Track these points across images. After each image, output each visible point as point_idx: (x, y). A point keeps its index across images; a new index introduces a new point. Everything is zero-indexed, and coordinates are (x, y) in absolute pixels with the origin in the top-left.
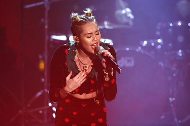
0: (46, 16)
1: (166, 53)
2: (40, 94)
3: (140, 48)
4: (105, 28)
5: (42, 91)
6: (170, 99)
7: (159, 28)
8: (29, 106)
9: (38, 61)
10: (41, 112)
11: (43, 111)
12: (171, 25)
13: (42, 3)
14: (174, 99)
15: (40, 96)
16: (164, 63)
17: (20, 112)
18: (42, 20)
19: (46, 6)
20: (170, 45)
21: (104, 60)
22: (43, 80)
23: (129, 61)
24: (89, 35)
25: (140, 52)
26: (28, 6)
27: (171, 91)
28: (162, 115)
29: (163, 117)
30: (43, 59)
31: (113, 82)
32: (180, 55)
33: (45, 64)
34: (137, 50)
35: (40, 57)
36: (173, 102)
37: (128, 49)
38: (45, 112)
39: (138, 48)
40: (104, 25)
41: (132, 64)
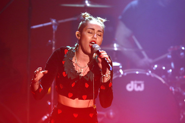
1: (177, 77)
13: (50, 23)
15: (46, 120)
18: (50, 41)
19: (54, 27)
20: (182, 69)
22: (49, 103)
23: (139, 85)
26: (34, 27)
37: (137, 73)
40: (113, 47)
41: (141, 88)
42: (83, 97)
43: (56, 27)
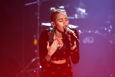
1: (114, 35)
2: (34, 60)
4: (75, 19)
5: (36, 58)
8: (27, 67)
9: (33, 39)
10: (35, 71)
13: (36, 2)
15: (34, 61)
17: (22, 71)
18: (36, 13)
19: (38, 4)
21: (70, 36)
22: (36, 51)
23: (91, 39)
24: (61, 20)
25: (97, 34)
26: (27, 4)
29: (112, 75)
30: (37, 38)
31: (76, 51)
33: (37, 41)
35: (35, 37)
37: (90, 32)
38: (38, 72)
39: (96, 31)
41: (92, 42)
42: (63, 59)
43: (40, 4)
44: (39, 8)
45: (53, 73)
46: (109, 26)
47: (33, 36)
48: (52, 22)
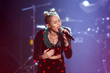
0: (34, 14)
1: (100, 35)
3: (86, 32)
4: (67, 22)
5: (32, 56)
6: (103, 60)
7: (96, 21)
8: (24, 64)
9: (29, 40)
10: (31, 68)
11: (32, 67)
12: (103, 19)
13: (31, 8)
14: (105, 61)
15: (31, 59)
16: (99, 41)
17: (20, 68)
18: (32, 17)
19: (34, 9)
20: (103, 30)
22: (32, 50)
23: (80, 39)
24: (55, 22)
25: (86, 35)
26: (24, 10)
27: (103, 56)
28: (98, 70)
29: (99, 70)
32: (109, 36)
34: (85, 33)
35: (31, 37)
36: (104, 62)
37: (79, 33)
38: (34, 68)
39: (85, 32)
40: (66, 19)
41: (81, 41)
42: (57, 54)
43: (35, 9)
44: (34, 12)
45: (49, 68)
46: (96, 28)
47: (30, 37)
48: (47, 25)
